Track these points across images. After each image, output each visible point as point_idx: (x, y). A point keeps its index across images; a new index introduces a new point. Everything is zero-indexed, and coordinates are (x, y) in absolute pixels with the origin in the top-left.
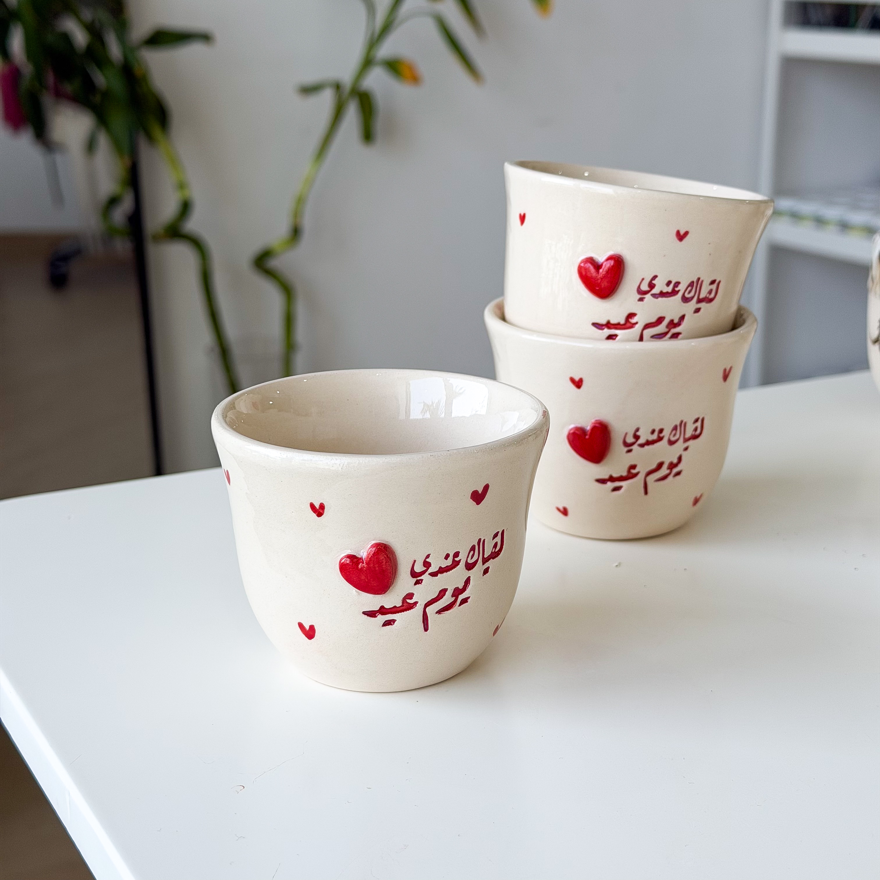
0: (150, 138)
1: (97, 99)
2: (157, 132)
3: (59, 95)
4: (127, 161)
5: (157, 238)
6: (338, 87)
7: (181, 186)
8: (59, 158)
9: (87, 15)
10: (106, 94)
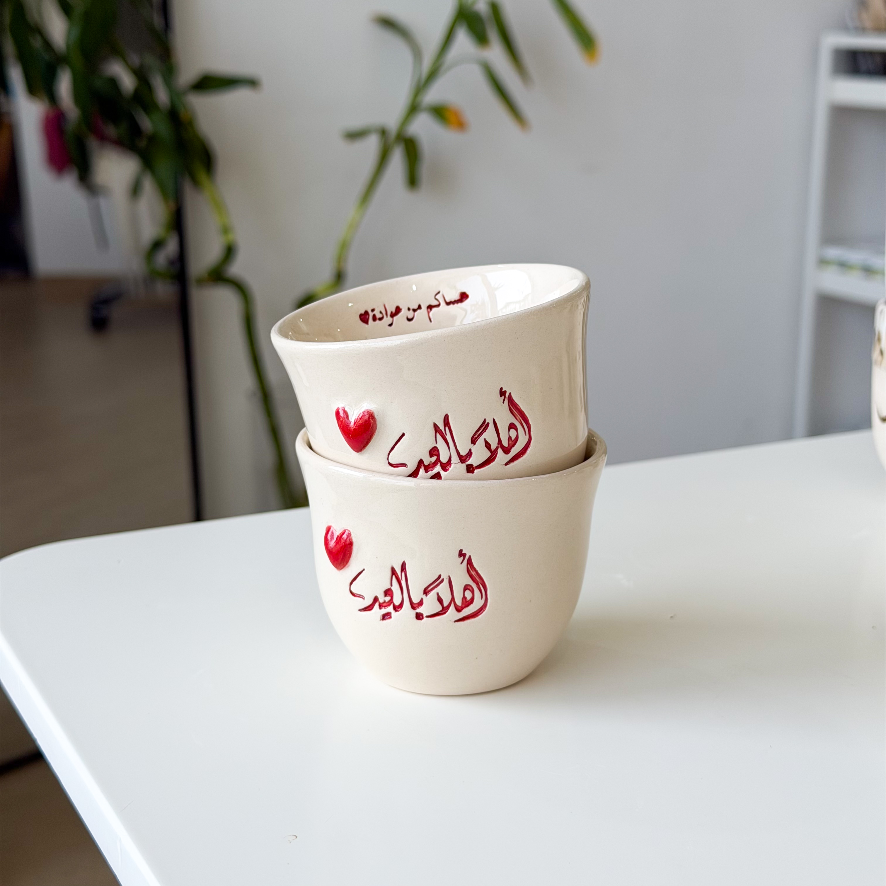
0: (196, 183)
1: (143, 143)
2: (202, 176)
3: (102, 138)
4: (172, 205)
5: (201, 282)
6: (383, 132)
7: (226, 230)
8: (102, 202)
9: (135, 60)
10: (152, 139)
